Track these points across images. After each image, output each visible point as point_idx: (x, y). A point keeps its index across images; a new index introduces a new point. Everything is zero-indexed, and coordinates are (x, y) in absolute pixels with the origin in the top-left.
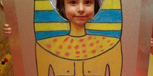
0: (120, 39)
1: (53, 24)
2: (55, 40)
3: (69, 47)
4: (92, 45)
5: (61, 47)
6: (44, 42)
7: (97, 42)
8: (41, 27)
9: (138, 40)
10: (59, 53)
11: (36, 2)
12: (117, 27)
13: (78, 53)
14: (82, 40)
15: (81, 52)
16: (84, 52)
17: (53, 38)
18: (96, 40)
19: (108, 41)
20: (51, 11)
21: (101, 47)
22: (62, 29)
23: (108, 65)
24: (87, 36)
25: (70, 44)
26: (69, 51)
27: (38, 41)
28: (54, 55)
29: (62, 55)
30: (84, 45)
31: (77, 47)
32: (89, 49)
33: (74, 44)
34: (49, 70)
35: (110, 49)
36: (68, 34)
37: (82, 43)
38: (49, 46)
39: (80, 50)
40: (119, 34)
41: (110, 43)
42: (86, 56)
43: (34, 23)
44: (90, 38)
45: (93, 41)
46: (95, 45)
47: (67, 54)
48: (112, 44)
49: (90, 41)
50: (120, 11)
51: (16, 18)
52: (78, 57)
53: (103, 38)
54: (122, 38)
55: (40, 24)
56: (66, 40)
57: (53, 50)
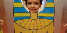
0: (53, 20)
1: (23, 14)
2: (23, 21)
3: (30, 24)
4: (40, 23)
5: (26, 24)
6: (18, 22)
7: (43, 22)
8: (17, 15)
9: (61, 21)
10: (25, 27)
11: (15, 3)
12: (52, 15)
13: (34, 26)
14: (36, 21)
16: (37, 26)
18: (42, 21)
19: (48, 21)
20: (22, 7)
21: (45, 24)
22: (27, 16)
23: (47, 32)
24: (39, 19)
25: (31, 23)
26: (30, 26)
28: (23, 27)
30: (37, 23)
31: (33, 24)
32: (39, 25)
35: (49, 25)
36: (30, 18)
37: (36, 22)
38: (20, 23)
39: (35, 25)
40: (53, 18)
41: (49, 22)
42: (38, 28)
43: (14, 13)
44: (39, 20)
45: (41, 21)
46: (42, 23)
47: (29, 27)
48: (49, 23)
49: (40, 21)
50: (54, 8)
51: (5, 11)
52: (34, 28)
53: (46, 20)
54: (54, 20)
55: (16, 13)
56: (29, 21)
57: (22, 25)
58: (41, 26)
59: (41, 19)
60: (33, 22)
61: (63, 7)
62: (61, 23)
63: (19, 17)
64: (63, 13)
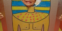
0: (49, 14)
2: (21, 14)
3: (27, 17)
4: (37, 16)
5: (23, 17)
7: (39, 15)
8: (15, 8)
10: (23, 20)
12: (48, 9)
13: (31, 20)
14: (33, 14)
15: (32, 19)
16: (34, 19)
17: (20, 13)
18: (39, 14)
19: (44, 15)
20: (20, 1)
21: (41, 17)
22: (24, 9)
23: (43, 25)
24: (35, 13)
25: (28, 16)
26: (27, 19)
27: (13, 14)
29: (24, 20)
31: (30, 17)
33: (29, 16)
34: (18, 27)
36: (27, 12)
37: (33, 16)
38: (18, 17)
39: (32, 18)
40: (49, 12)
42: (34, 21)
43: (12, 6)
44: (36, 14)
45: (38, 15)
47: (26, 20)
48: (45, 16)
49: (36, 15)
50: (50, 2)
51: (3, 4)
52: (31, 21)
53: (42, 13)
54: (50, 14)
55: (14, 7)
56: (26, 14)
57: (20, 18)
58: (38, 19)
59: (38, 13)
60: (30, 15)
61: (59, 1)
62: (56, 17)
63: (17, 11)
64: (58, 7)
